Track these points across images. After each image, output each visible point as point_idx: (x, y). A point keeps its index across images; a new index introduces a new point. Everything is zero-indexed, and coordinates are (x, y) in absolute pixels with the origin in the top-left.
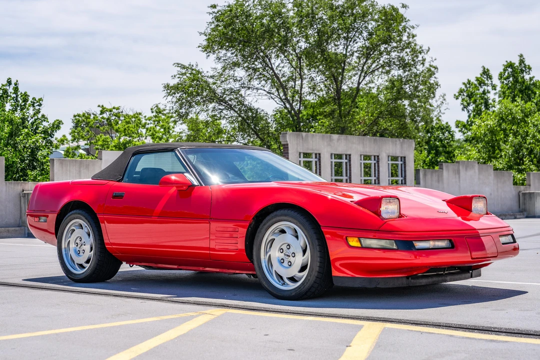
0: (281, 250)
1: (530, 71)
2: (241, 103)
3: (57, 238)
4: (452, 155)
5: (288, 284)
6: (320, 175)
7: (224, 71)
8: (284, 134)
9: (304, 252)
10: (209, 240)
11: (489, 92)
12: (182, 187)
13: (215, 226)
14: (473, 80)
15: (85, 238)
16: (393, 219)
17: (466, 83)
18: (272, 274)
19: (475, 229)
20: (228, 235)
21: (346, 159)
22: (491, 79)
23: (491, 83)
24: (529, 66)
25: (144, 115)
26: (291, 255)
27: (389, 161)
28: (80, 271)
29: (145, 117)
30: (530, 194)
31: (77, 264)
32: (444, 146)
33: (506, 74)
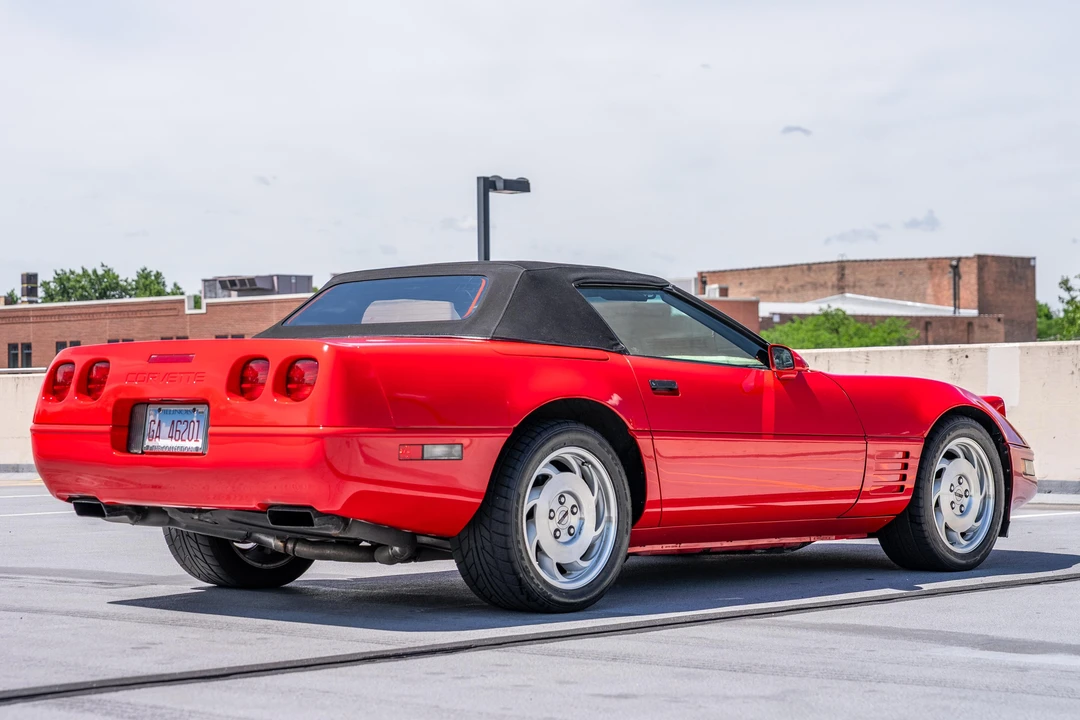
26: (963, 494)
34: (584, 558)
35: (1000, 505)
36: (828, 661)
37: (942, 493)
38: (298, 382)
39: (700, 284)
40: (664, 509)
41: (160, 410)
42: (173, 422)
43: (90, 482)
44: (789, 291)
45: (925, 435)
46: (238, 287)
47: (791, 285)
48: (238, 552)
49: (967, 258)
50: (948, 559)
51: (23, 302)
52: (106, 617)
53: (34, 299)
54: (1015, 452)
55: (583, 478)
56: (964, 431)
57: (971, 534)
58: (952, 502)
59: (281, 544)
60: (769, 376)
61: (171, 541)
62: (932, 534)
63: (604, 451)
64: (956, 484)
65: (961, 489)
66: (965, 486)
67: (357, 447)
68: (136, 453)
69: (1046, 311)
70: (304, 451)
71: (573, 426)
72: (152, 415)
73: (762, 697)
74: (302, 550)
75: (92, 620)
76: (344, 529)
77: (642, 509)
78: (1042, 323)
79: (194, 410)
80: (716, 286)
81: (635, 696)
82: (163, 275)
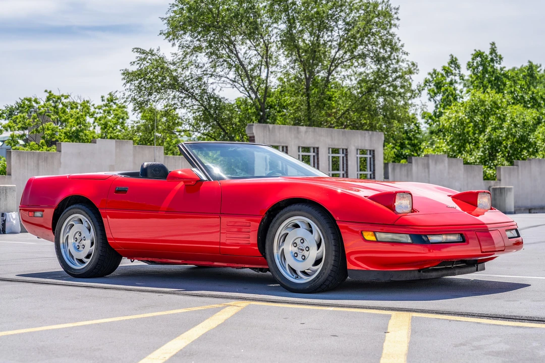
0: (295, 244)
1: (501, 61)
2: (204, 91)
3: (54, 233)
4: (417, 148)
5: (301, 278)
6: (318, 168)
7: (185, 56)
8: (250, 125)
9: (319, 246)
10: (219, 233)
11: (456, 82)
12: (190, 182)
13: (225, 220)
14: (439, 70)
15: (85, 233)
16: (406, 214)
17: (432, 73)
18: (285, 268)
19: (484, 224)
20: (235, 230)
21: (314, 152)
22: (459, 68)
23: (459, 72)
24: (500, 55)
25: (92, 104)
26: (304, 249)
27: (357, 154)
28: (79, 267)
29: (93, 105)
30: (501, 189)
31: (77, 259)
32: (409, 139)
33: (475, 64)
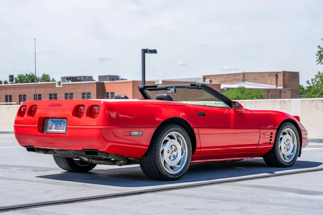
26: (288, 145)
34: (178, 164)
35: (298, 148)
36: (253, 197)
37: (282, 145)
38: (94, 113)
39: (204, 79)
40: (202, 150)
41: (52, 120)
42: (56, 124)
43: (31, 141)
44: (229, 81)
45: (277, 128)
46: (71, 79)
47: (230, 79)
48: (75, 161)
49: (280, 72)
50: (283, 164)
51: (9, 83)
52: (36, 181)
53: (12, 82)
54: (303, 132)
55: (178, 141)
56: (288, 126)
57: (290, 156)
58: (285, 147)
59: (88, 159)
60: (232, 111)
61: (55, 158)
62: (279, 157)
63: (184, 133)
64: (286, 142)
65: (287, 143)
66: (288, 142)
67: (111, 132)
68: (45, 133)
69: (302, 87)
70: (96, 133)
71: (175, 125)
72: (50, 122)
73: (235, 210)
74: (94, 161)
75: (31, 182)
76: (107, 156)
77: (195, 150)
78: (301, 91)
79: (63, 120)
80: (208, 80)
81: (197, 209)
82: (50, 76)
